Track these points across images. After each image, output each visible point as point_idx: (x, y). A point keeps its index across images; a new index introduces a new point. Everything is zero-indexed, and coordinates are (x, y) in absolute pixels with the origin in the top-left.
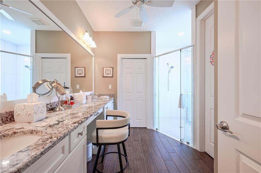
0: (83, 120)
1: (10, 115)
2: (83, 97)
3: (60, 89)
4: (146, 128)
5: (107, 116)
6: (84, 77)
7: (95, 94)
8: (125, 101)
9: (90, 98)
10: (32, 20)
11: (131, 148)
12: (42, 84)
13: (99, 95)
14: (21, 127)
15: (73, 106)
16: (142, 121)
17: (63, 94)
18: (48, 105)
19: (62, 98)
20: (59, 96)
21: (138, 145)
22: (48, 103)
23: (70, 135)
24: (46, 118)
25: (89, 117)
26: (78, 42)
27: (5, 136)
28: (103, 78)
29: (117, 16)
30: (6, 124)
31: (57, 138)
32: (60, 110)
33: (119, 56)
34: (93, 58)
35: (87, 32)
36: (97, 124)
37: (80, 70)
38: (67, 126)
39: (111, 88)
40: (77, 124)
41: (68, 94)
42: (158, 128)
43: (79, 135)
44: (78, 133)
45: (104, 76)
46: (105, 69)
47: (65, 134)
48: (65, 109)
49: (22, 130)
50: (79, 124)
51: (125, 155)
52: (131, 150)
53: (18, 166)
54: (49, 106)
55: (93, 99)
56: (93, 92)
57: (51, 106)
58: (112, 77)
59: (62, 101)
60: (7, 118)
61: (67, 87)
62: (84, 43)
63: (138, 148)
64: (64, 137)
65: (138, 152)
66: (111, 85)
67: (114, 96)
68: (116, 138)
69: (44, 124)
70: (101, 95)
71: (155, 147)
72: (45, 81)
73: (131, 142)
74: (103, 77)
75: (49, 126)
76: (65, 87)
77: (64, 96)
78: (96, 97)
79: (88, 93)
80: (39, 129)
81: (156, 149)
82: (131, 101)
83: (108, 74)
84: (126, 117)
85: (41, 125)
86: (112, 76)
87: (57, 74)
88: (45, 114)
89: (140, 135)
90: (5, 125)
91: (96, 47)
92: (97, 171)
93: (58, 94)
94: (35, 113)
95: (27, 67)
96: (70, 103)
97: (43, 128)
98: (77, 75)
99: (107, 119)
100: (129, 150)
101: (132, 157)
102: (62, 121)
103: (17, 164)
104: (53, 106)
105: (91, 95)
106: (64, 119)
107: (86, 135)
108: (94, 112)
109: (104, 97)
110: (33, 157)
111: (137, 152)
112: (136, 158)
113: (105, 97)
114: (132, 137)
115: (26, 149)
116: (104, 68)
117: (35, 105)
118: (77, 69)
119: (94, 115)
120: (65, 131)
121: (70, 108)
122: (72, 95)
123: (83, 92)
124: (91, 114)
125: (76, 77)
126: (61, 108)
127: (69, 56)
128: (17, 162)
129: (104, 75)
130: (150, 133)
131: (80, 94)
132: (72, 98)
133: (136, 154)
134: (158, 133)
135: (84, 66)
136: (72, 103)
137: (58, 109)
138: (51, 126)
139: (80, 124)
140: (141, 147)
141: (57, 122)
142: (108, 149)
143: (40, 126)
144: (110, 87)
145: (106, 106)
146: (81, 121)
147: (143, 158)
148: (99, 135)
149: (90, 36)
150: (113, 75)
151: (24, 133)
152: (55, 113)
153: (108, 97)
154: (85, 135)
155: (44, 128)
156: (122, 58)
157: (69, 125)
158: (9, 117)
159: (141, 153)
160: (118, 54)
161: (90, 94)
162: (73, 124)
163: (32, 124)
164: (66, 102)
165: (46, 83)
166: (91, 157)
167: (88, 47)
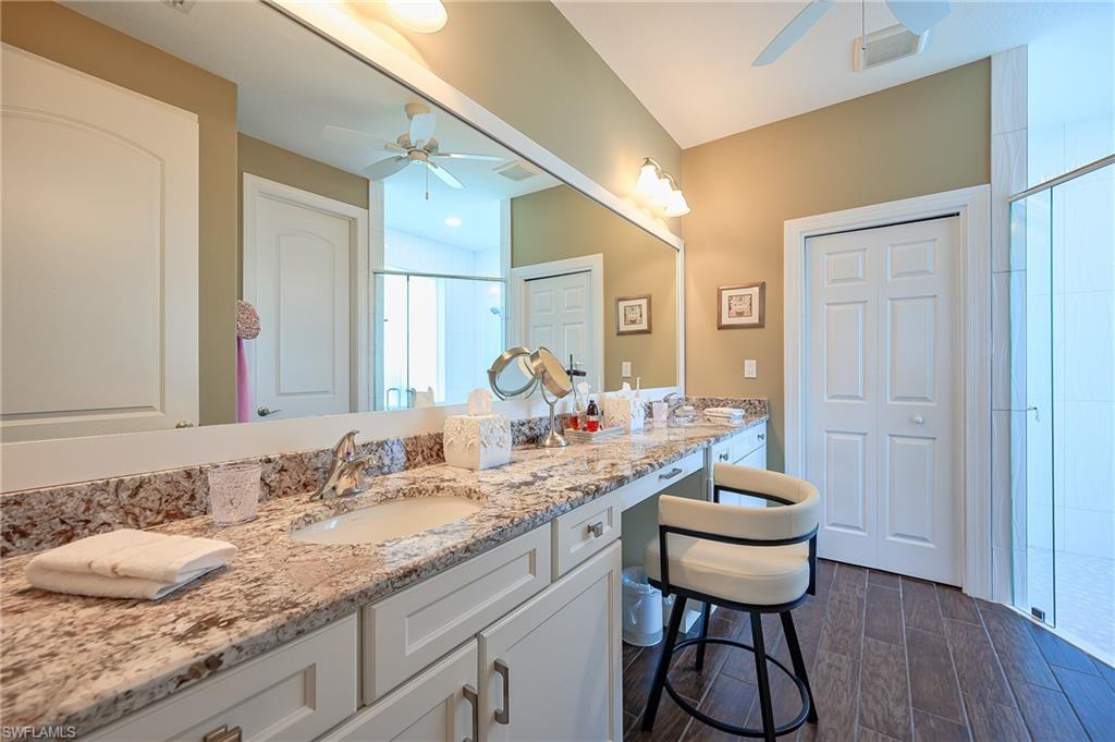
0: (604, 484)
1: (436, 443)
2: (632, 408)
3: (551, 378)
4: (960, 589)
5: (717, 488)
6: (648, 332)
7: (687, 399)
8: (825, 434)
9: (661, 413)
10: (500, 173)
11: (841, 660)
12: (509, 360)
13: (705, 404)
14: (453, 476)
15: (596, 436)
16: (932, 546)
17: (562, 394)
18: (523, 424)
19: (565, 406)
20: (552, 399)
21: (886, 658)
22: (523, 418)
23: (553, 521)
24: (512, 463)
25: (628, 478)
26: (615, 208)
27: (420, 493)
28: (721, 331)
29: (763, 59)
30: (429, 463)
31: (512, 521)
32: (555, 444)
33: (794, 230)
34: (680, 257)
35: (648, 162)
36: (661, 511)
37: (632, 307)
38: (550, 494)
39: (754, 376)
40: (580, 494)
41: (584, 393)
42: (1047, 609)
43: (589, 531)
44: (585, 525)
45: (724, 322)
46: (725, 295)
47: (535, 514)
48: (568, 444)
49: (451, 484)
50: (588, 494)
51: (797, 674)
52: (839, 669)
53: (417, 559)
54: (525, 429)
55: (677, 419)
56: (678, 391)
57: (531, 429)
58: (760, 325)
59: (563, 417)
60: (431, 449)
61: (581, 369)
62: (640, 206)
63: (884, 671)
64: (533, 524)
65: (879, 693)
66: (754, 362)
67: (767, 408)
68: (739, 581)
69: (499, 477)
70: (710, 403)
71: (1007, 709)
72: (516, 353)
73: (846, 631)
74: (721, 327)
75: (508, 486)
76: (574, 368)
77: (569, 399)
78: (688, 411)
79: (656, 394)
80: (484, 489)
81: (1011, 719)
82: (859, 438)
83: (740, 314)
84: (793, 503)
85: (492, 481)
86: (757, 321)
87: (567, 327)
88: (506, 452)
89: (908, 614)
90: (427, 467)
91: (689, 210)
92: (667, 688)
93: (547, 392)
94: (482, 446)
95: (495, 311)
96: (587, 422)
97: (491, 489)
98: (623, 328)
99: (716, 500)
100: (830, 666)
101: (844, 702)
102: (545, 479)
103: (416, 555)
104: (537, 432)
105: (666, 401)
106: (551, 473)
107: (620, 542)
108: (654, 463)
109: (719, 409)
110: (447, 551)
111: (871, 689)
112: (865, 713)
113: (727, 410)
114: (860, 613)
115: (442, 530)
116: (723, 292)
117: (482, 423)
118: (622, 305)
119: (660, 476)
120: (537, 507)
121: (583, 441)
122: (595, 397)
123: (633, 388)
124: (639, 468)
125: (620, 334)
126: (559, 438)
127: (596, 262)
128: (416, 551)
129: (726, 321)
130: (977, 621)
131: (623, 397)
132: (592, 410)
133: (870, 698)
134: (1048, 636)
135: (644, 293)
136: (593, 427)
137: (548, 442)
138: (513, 487)
139: (591, 497)
140: (902, 671)
141: (530, 479)
142: (730, 628)
143: (487, 481)
144: (750, 368)
145: (717, 449)
146: (597, 487)
147: (907, 729)
148: (672, 552)
149: (661, 175)
150: (762, 317)
151: (456, 493)
152: (539, 452)
153: (739, 412)
154: (615, 541)
155: (496, 487)
156: (807, 234)
157: (556, 492)
158: (435, 449)
159: (898, 701)
160: (786, 223)
161: (661, 399)
162: (567, 492)
163: (476, 473)
164: (574, 421)
165: (521, 358)
166: (657, 634)
167: (655, 216)
